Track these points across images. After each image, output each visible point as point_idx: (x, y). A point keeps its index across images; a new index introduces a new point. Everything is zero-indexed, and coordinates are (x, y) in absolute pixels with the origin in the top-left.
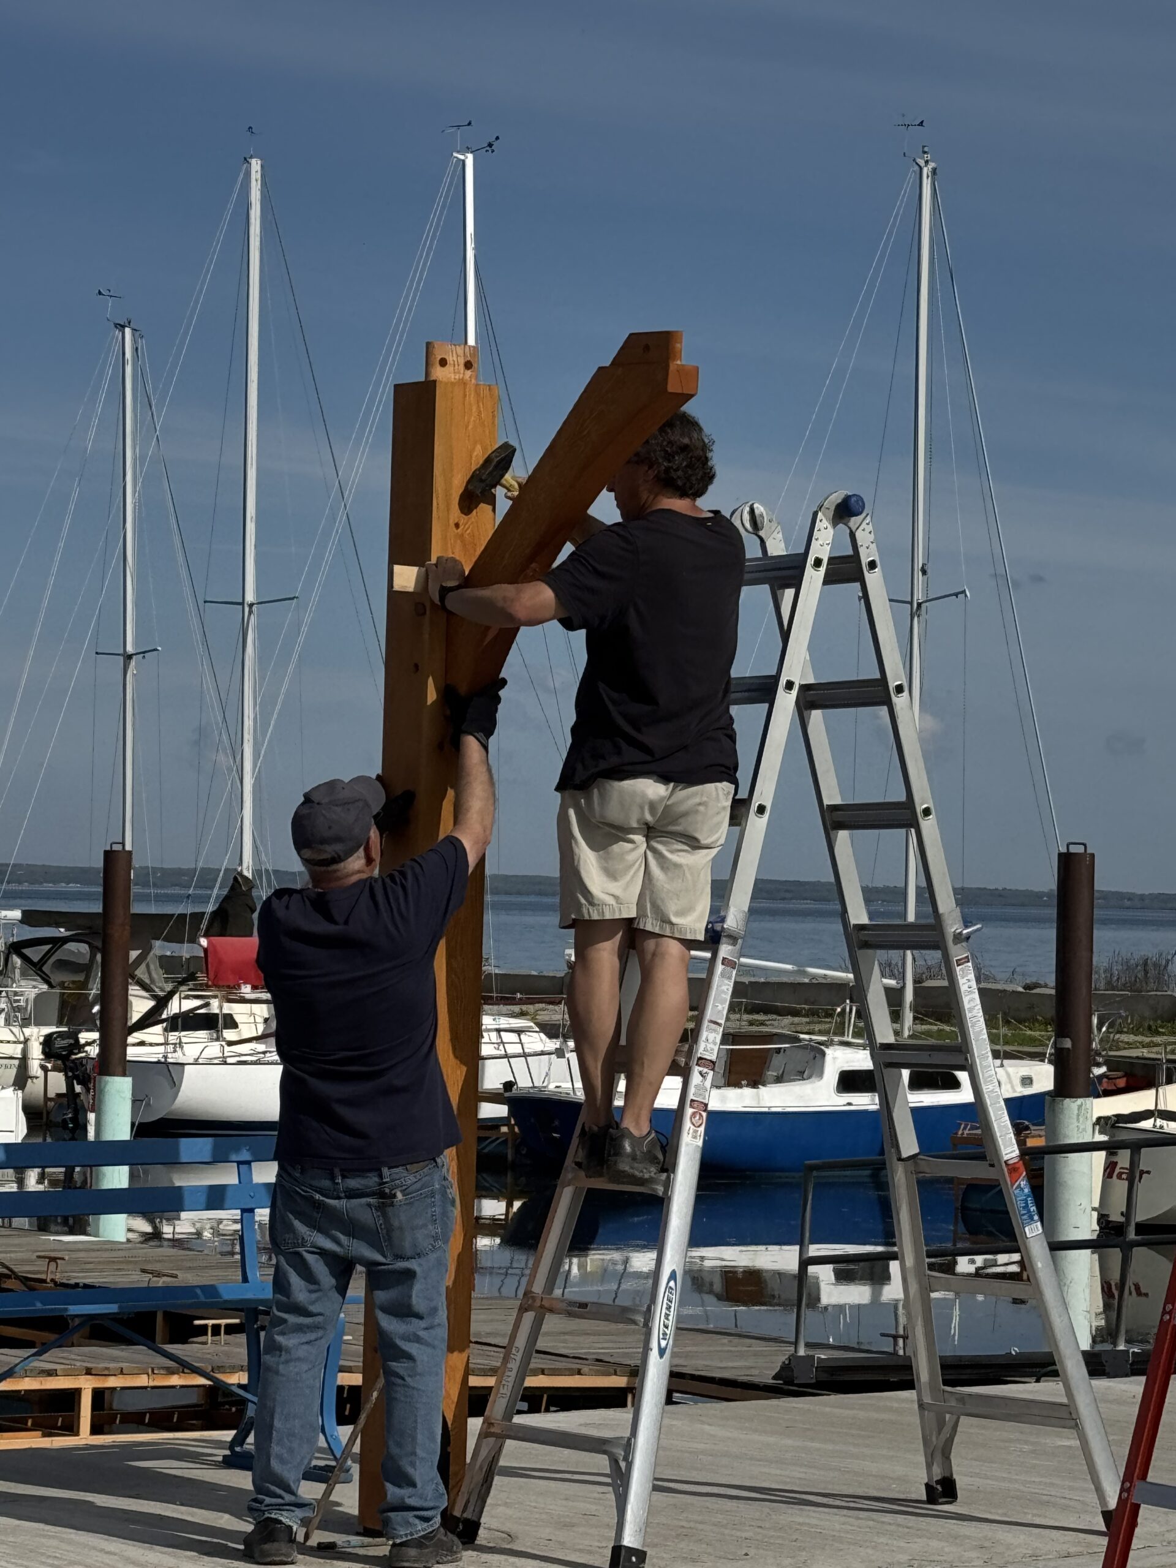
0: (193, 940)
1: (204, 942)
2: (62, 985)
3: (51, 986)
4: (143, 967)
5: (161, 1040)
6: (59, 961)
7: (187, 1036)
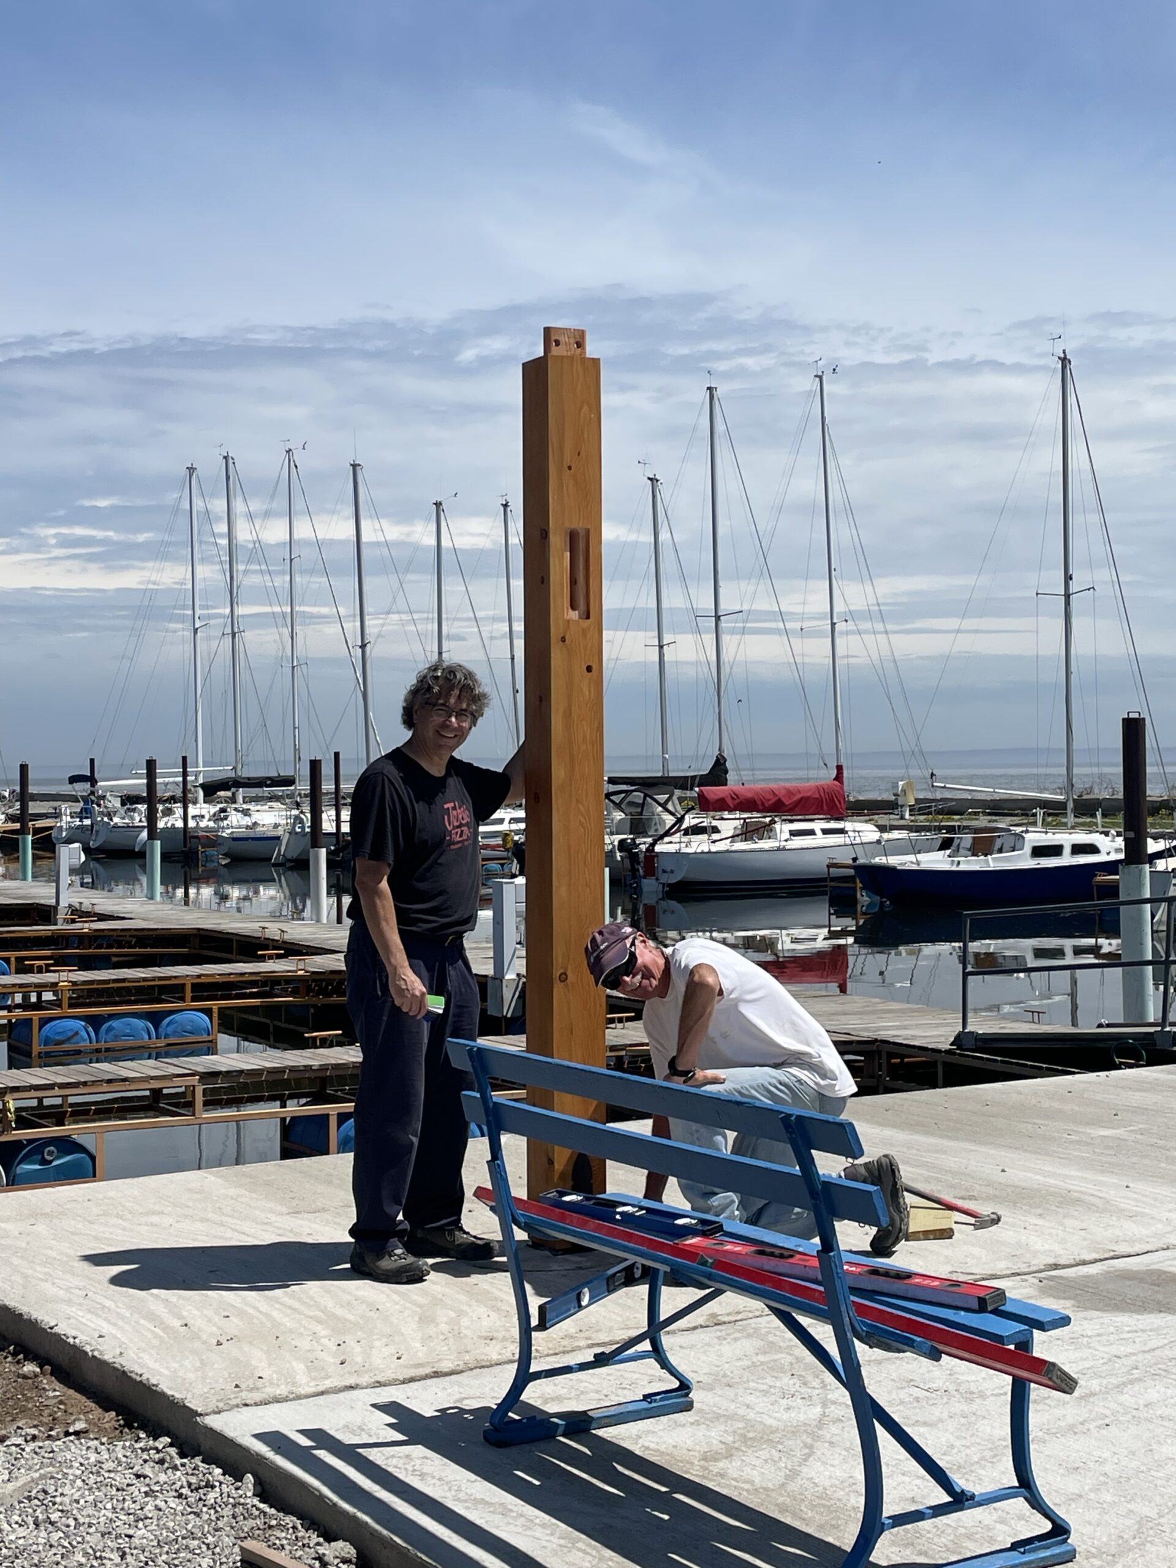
0: (692, 789)
1: (697, 789)
2: (631, 814)
3: (626, 815)
4: (670, 803)
5: (678, 840)
6: (629, 802)
7: (694, 838)
